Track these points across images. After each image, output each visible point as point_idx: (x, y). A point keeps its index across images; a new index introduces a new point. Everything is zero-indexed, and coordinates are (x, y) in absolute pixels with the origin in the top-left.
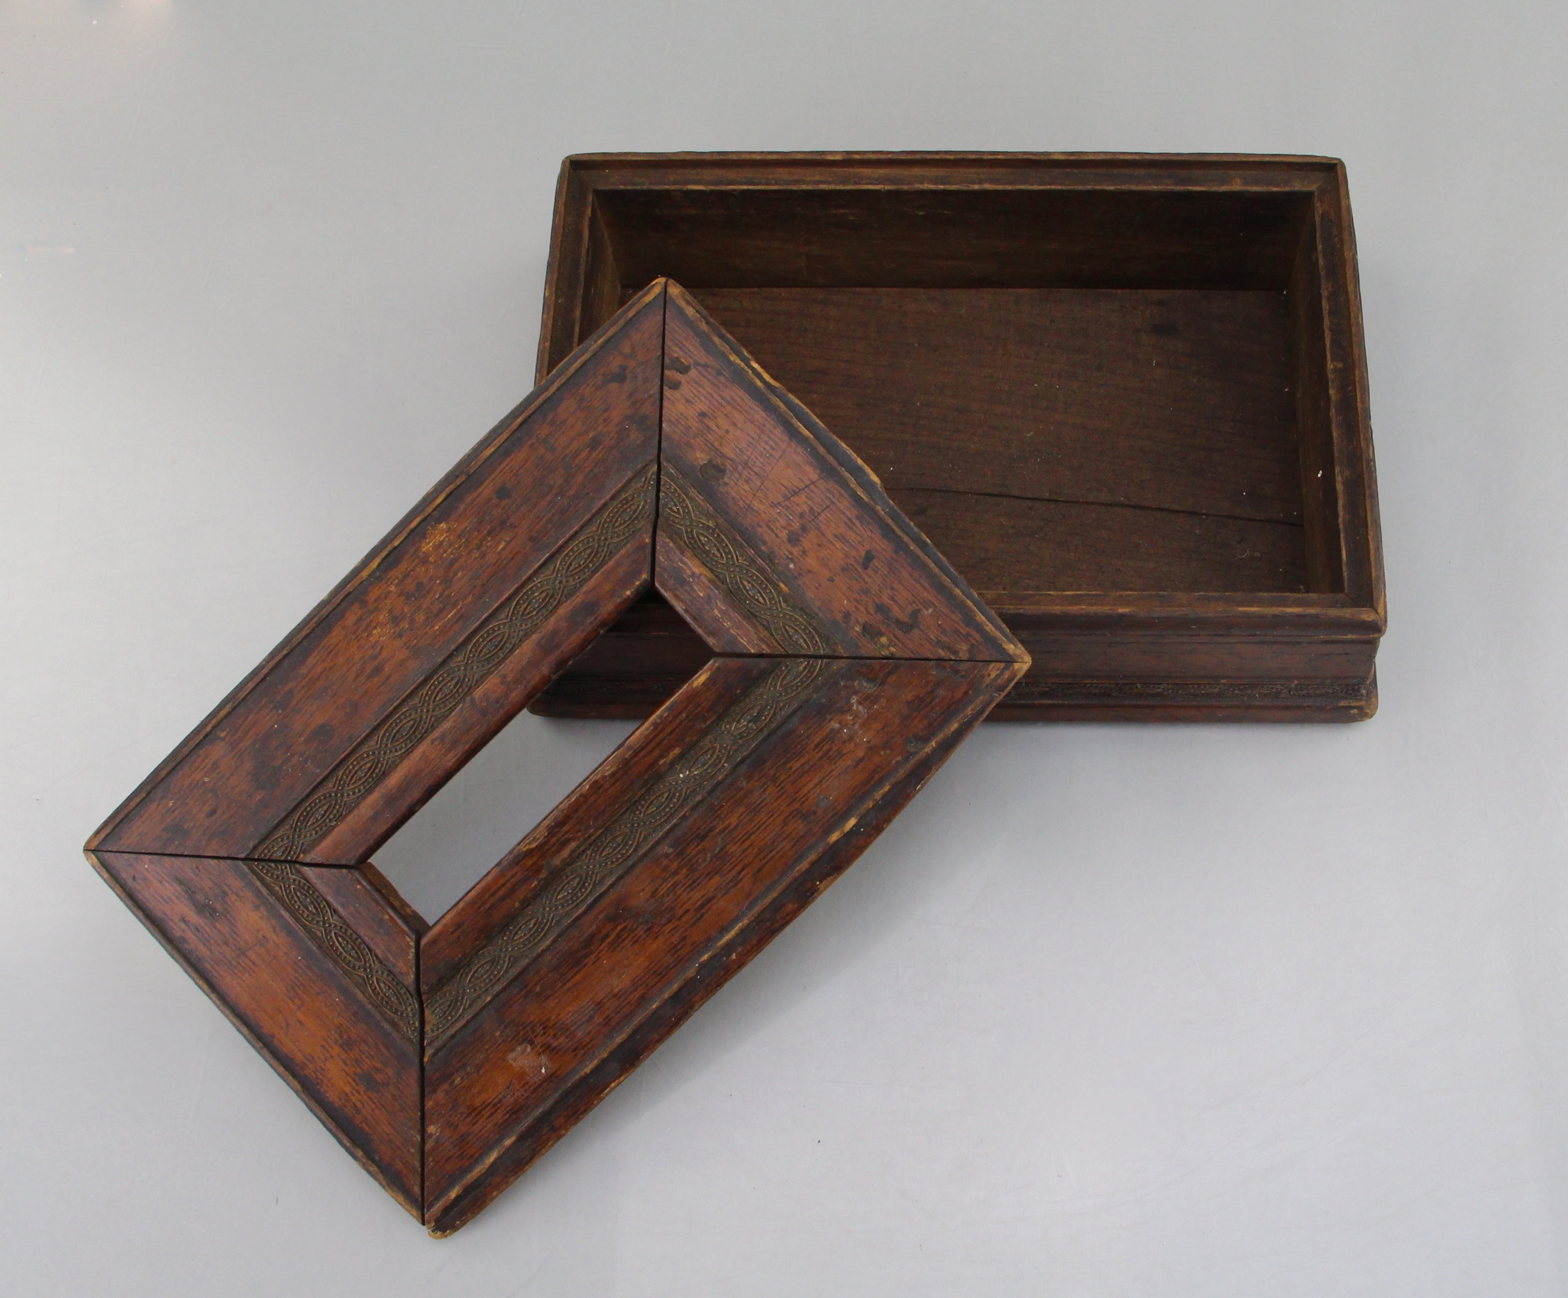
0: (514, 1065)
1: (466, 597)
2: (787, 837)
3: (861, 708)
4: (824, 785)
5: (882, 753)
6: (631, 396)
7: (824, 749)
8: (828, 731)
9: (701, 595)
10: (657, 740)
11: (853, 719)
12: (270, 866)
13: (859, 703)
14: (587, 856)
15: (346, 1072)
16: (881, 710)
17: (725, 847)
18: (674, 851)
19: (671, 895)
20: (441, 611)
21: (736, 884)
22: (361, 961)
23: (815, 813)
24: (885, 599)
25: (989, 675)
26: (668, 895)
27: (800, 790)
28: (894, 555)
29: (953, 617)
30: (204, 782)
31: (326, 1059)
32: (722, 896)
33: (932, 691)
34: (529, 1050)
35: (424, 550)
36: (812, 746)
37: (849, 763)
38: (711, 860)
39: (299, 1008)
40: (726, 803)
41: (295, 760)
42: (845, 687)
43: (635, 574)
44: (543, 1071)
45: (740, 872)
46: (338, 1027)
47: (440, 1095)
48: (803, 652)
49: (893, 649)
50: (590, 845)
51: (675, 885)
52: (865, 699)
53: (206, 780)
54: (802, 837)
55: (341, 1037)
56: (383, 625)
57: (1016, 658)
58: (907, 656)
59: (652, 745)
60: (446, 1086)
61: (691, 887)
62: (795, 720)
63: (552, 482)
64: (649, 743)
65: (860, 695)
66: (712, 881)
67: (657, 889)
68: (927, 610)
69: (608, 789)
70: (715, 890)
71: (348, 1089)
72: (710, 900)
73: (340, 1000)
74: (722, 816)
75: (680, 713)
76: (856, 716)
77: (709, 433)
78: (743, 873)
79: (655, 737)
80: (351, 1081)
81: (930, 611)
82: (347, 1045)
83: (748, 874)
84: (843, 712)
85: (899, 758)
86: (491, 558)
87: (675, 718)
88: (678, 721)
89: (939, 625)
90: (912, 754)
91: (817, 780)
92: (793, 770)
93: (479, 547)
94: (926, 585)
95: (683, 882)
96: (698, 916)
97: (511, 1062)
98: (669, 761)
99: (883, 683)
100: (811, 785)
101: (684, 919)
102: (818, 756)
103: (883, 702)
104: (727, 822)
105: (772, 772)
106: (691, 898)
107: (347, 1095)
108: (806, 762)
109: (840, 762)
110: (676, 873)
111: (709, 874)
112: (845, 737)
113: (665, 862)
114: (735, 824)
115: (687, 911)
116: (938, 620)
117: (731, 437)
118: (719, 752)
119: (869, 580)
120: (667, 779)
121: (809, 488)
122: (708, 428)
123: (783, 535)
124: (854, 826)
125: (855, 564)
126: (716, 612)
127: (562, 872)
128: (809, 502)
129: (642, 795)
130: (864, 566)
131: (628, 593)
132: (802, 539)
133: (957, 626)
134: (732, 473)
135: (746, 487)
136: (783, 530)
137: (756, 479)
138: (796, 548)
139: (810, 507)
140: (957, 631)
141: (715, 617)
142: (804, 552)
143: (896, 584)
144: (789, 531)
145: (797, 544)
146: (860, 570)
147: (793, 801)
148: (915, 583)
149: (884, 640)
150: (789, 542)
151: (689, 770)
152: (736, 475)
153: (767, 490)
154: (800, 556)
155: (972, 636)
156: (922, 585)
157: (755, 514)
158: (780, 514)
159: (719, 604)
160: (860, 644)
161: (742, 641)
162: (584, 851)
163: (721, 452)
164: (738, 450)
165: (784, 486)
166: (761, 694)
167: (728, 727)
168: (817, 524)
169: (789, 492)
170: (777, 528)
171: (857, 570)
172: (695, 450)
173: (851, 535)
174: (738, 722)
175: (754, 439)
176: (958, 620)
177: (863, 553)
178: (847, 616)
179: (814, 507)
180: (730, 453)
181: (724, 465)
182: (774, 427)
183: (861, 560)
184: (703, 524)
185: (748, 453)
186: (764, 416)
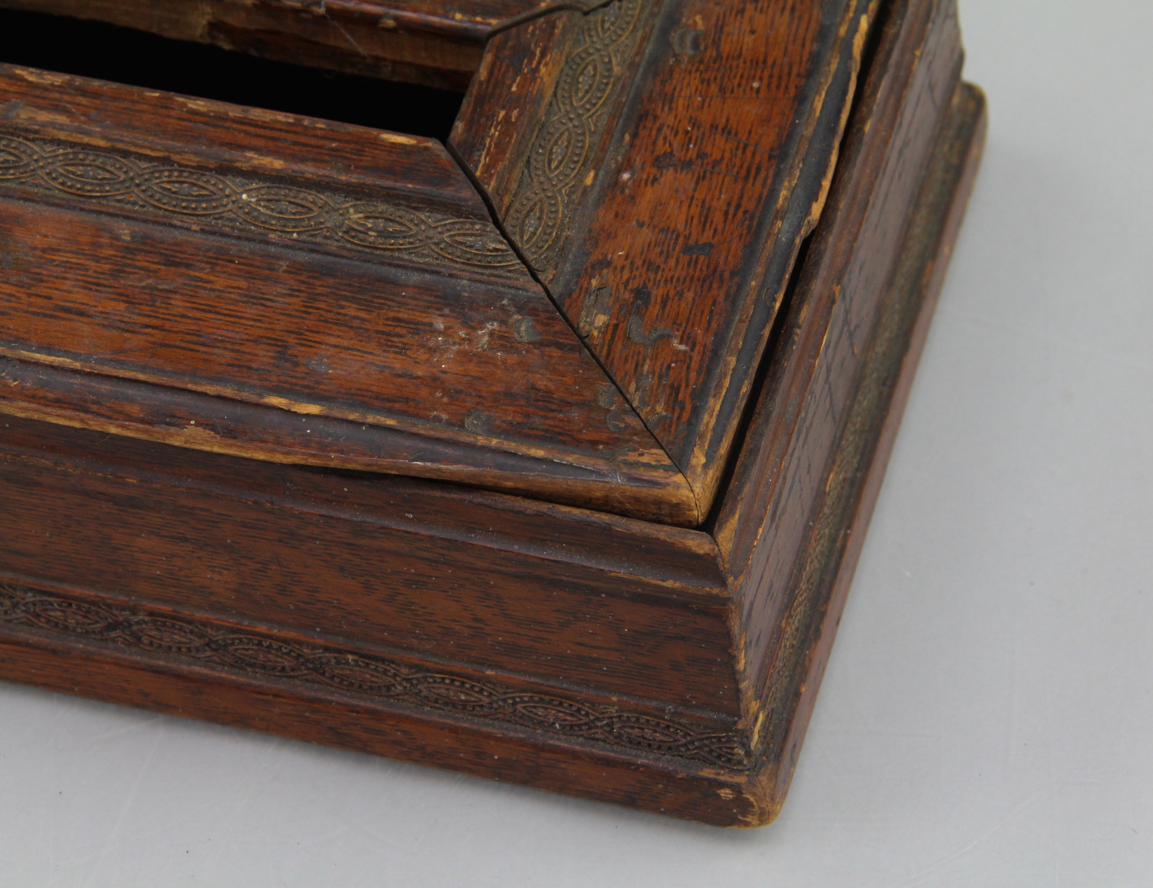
2: (238, 351)
3: (486, 339)
4: (342, 355)
5: (438, 394)
7: (398, 330)
8: (426, 320)
9: (514, 89)
10: (275, 134)
11: (463, 339)
13: (491, 334)
14: (54, 151)
16: (499, 363)
17: (176, 293)
18: (128, 242)
19: (59, 269)
21: (127, 331)
23: (297, 364)
24: (657, 293)
25: (641, 455)
26: (57, 266)
27: (318, 332)
28: (727, 275)
29: (693, 375)
32: (98, 324)
33: (570, 404)
36: (392, 314)
37: (397, 366)
38: (144, 288)
40: (239, 264)
42: (503, 308)
43: (488, 12)
45: (147, 326)
48: (516, 238)
49: (596, 333)
50: (73, 145)
51: (79, 267)
52: (502, 337)
54: (250, 368)
57: (688, 473)
58: (597, 353)
59: (268, 132)
61: (87, 286)
62: (415, 278)
64: (265, 128)
65: (504, 329)
66: (113, 304)
67: (59, 250)
68: (681, 343)
69: (169, 116)
70: (101, 312)
72: (82, 314)
74: (218, 268)
75: (334, 140)
76: (469, 339)
77: (736, 16)
78: (149, 330)
79: (280, 130)
81: (682, 347)
83: (152, 335)
84: (466, 322)
85: (445, 417)
87: (324, 138)
88: (321, 143)
89: (669, 367)
90: (462, 426)
91: (346, 343)
92: (342, 311)
94: (714, 325)
95: (90, 273)
96: (48, 312)
98: (256, 162)
99: (540, 344)
100: (333, 340)
101: (33, 300)
102: (381, 328)
103: (513, 359)
104: (212, 278)
105: (320, 290)
106: (69, 292)
108: (363, 320)
109: (392, 356)
110: (97, 259)
111: (120, 295)
112: (431, 344)
113: (104, 240)
114: (217, 287)
115: (49, 298)
116: (675, 362)
117: (749, 40)
118: (309, 219)
119: (672, 262)
120: (228, 182)
121: (746, 146)
122: (742, 12)
123: (661, 148)
124: (308, 416)
125: (681, 240)
126: (502, 114)
127: (12, 134)
128: (727, 155)
129: (187, 166)
130: (687, 249)
131: (458, 16)
132: (671, 170)
133: (684, 385)
134: (701, 62)
135: (695, 83)
136: (667, 145)
137: (714, 89)
138: (654, 171)
139: (722, 158)
140: (675, 390)
141: (495, 115)
142: (655, 180)
143: (689, 296)
144: (671, 153)
145: (659, 168)
146: (678, 248)
147: (297, 333)
148: (706, 312)
149: (601, 320)
150: (657, 159)
151: (259, 200)
152: (702, 68)
153: (709, 106)
154: (647, 180)
155: (683, 408)
156: (709, 322)
157: (666, 108)
158: (687, 132)
159: (515, 113)
160: (574, 295)
161: (483, 157)
162: (59, 143)
163: (720, 39)
164: (737, 53)
165: (728, 120)
166: (423, 222)
167: (351, 210)
168: (704, 177)
169: (723, 130)
170: (665, 139)
171: (676, 243)
172: (700, 12)
173: (717, 218)
174: (367, 218)
175: (765, 62)
176: (692, 382)
177: (702, 241)
178: (605, 263)
179: (725, 162)
180: (726, 48)
181: (706, 48)
182: (799, 75)
183: (691, 242)
184: (610, 61)
185: (741, 65)
186: (805, 59)
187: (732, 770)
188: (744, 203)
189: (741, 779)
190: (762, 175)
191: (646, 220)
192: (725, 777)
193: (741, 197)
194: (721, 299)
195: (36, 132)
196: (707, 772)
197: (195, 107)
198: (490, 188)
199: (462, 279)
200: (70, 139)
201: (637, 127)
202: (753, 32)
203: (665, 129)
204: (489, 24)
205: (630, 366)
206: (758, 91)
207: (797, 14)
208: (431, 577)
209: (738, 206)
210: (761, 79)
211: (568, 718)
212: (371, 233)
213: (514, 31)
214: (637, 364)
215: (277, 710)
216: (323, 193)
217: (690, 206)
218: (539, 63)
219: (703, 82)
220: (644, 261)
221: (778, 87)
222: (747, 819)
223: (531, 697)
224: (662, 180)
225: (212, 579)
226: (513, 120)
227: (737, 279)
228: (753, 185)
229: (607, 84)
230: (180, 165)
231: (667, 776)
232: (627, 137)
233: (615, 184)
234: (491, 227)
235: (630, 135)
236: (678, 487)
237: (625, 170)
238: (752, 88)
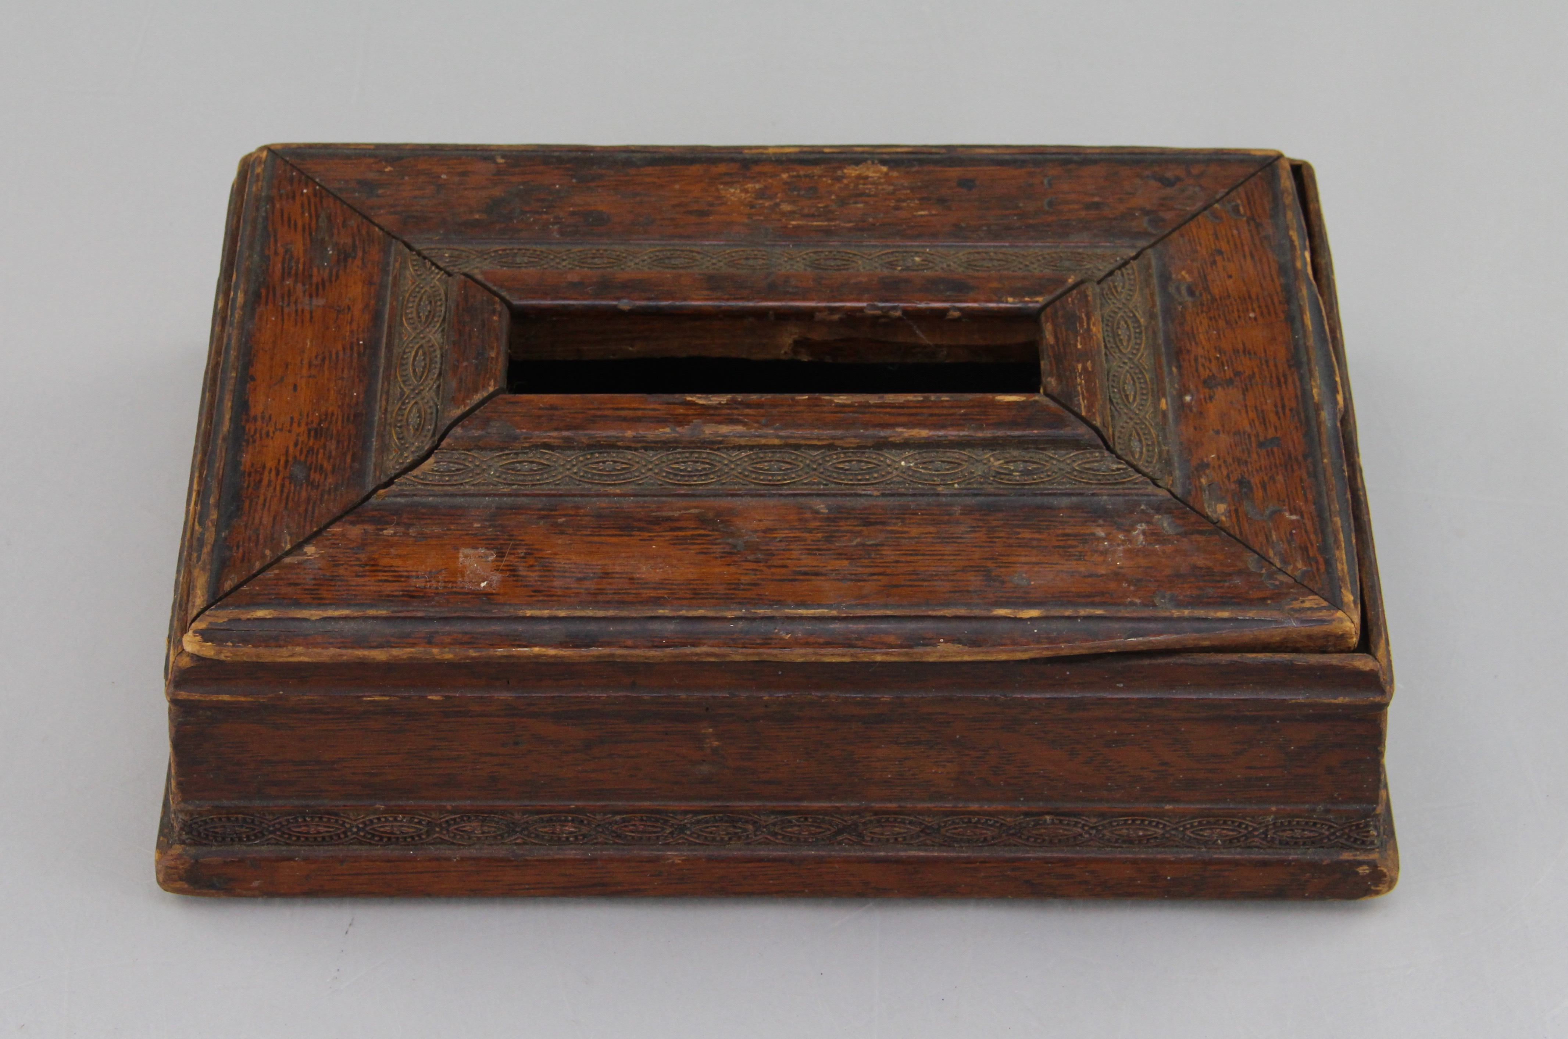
0: (461, 560)
1: (850, 222)
2: (953, 581)
3: (1141, 537)
4: (1036, 569)
5: (1125, 585)
6: (1164, 199)
7: (1070, 542)
8: (1088, 532)
9: (1079, 346)
10: (913, 411)
11: (1123, 541)
12: (425, 263)
13: (1144, 533)
14: (740, 455)
15: (287, 451)
16: (1160, 553)
17: (883, 545)
18: (828, 514)
19: (783, 544)
20: (813, 216)
21: (859, 581)
22: (418, 381)
23: (1003, 582)
24: (1255, 480)
25: (1303, 602)
26: (780, 541)
27: (1008, 555)
28: (1300, 458)
29: (1312, 536)
30: (440, 177)
31: (281, 430)
32: (834, 580)
33: (1230, 574)
34: (490, 559)
35: (845, 171)
36: (1060, 532)
37: (1082, 569)
38: (856, 546)
39: (309, 377)
40: (922, 514)
41: (545, 216)
42: (1143, 511)
43: (1031, 293)
44: (483, 585)
45: (874, 574)
46: (326, 414)
47: (355, 531)
48: (1129, 458)
49: (1223, 518)
50: (752, 448)
51: (797, 539)
52: (1153, 534)
53: (444, 176)
54: (968, 591)
55: (319, 424)
56: (746, 191)
57: (1345, 609)
58: (1232, 533)
59: (906, 411)
60: (370, 528)
61: (810, 552)
62: (1065, 501)
63: (1021, 205)
64: (903, 407)
65: (1151, 527)
66: (838, 562)
67: (776, 530)
68: (1291, 514)
69: (823, 412)
70: (832, 570)
71: (269, 465)
72: (816, 574)
73: (358, 396)
74: (908, 521)
75: (961, 408)
76: (1128, 540)
77: (1212, 267)
78: (876, 577)
79: (916, 407)
80: (282, 462)
81: (1294, 517)
82: (317, 433)
83: (880, 580)
84: (1120, 528)
85: (1138, 601)
86: (902, 214)
87: (952, 407)
88: (952, 411)
89: (1291, 534)
90: (1154, 605)
91: (1034, 559)
92: (1020, 536)
93: (900, 200)
94: (1310, 497)
95: (809, 542)
96: (790, 578)
97: (461, 555)
98: (906, 435)
99: (1185, 534)
100: (1023, 559)
101: (773, 570)
102: (1057, 544)
103: (1169, 548)
104: (906, 529)
105: (995, 523)
106: (799, 559)
107: (264, 467)
108: (1039, 540)
109: (1075, 562)
110: (810, 531)
111: (840, 554)
112: (1101, 548)
113: (808, 515)
114: (913, 535)
115: (786, 567)
116: (1294, 529)
117: (1230, 282)
118: (961, 471)
119: (1255, 456)
120: (886, 455)
121: (1267, 362)
122: (1214, 263)
123: (1205, 374)
124: (1031, 619)
125: (1253, 438)
126: (1080, 366)
127: (700, 448)
128: (1256, 370)
129: (848, 448)
130: (1261, 445)
131: (1010, 299)
132: (1220, 388)
133: (1309, 545)
134: (1202, 305)
135: (1205, 322)
136: (1207, 370)
137: (1222, 323)
138: (1207, 391)
139: (1254, 373)
140: (1304, 549)
141: (1074, 369)
142: (1211, 398)
143: (1280, 478)
144: (1213, 375)
145: (1210, 388)
146: (1254, 445)
147: (991, 559)
148: (1299, 489)
149: (1221, 508)
150: (1205, 382)
151: (916, 464)
152: (1205, 309)
153: (1224, 336)
154: (1205, 398)
155: (1317, 562)
156: (1305, 495)
157: (1193, 344)
158: (1217, 359)
159: (1089, 364)
160: (1193, 493)
161: (1081, 401)
162: (740, 448)
163: (1207, 285)
164: (1226, 294)
165: (1244, 344)
166: (1052, 458)
167: (992, 459)
168: (1247, 389)
169: (1244, 351)
170: (1203, 365)
171: (1250, 443)
172: (1183, 269)
173: (1272, 417)
174: (1007, 463)
175: (1250, 297)
176: (1314, 542)
177: (1270, 436)
178: (1203, 466)
179: (1257, 376)
180: (1216, 291)
181: (1201, 295)
182: (1280, 302)
183: (1262, 439)
184: (1134, 316)
185: (1234, 303)
186: (1279, 290)
187: (1366, 850)
188: (1287, 403)
189: (1374, 856)
190: (1290, 380)
191: (1219, 428)
192: (1361, 857)
193: (1282, 399)
194: (1305, 476)
195: (721, 442)
196: (1346, 856)
197: (840, 401)
198: (1098, 422)
199: (1102, 495)
200: (750, 443)
201: (1178, 361)
202: (1230, 277)
203: (1200, 359)
204: (1037, 302)
205: (1262, 538)
206: (1255, 319)
207: (1256, 258)
208: (1130, 734)
209: (1283, 407)
210: (1253, 310)
211: (1231, 833)
212: (1015, 474)
213: (1058, 303)
214: (1266, 536)
215: (982, 874)
216: (964, 450)
217: (1247, 412)
218: (1088, 324)
219: (1210, 319)
220: (1233, 458)
221: (1269, 313)
222: (1378, 888)
223: (1199, 822)
224: (1216, 397)
225: (936, 773)
226: (1090, 369)
227: (1309, 460)
228: (1287, 388)
229: (1140, 333)
230: (843, 448)
231: (1313, 866)
232: (1174, 370)
233: (1183, 405)
234: (1106, 453)
235: (1176, 367)
236: (1341, 620)
237: (1185, 394)
238: (1250, 318)
